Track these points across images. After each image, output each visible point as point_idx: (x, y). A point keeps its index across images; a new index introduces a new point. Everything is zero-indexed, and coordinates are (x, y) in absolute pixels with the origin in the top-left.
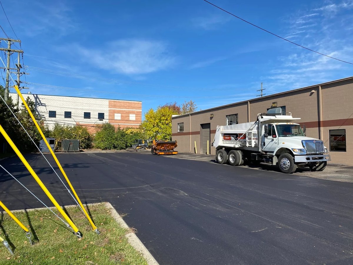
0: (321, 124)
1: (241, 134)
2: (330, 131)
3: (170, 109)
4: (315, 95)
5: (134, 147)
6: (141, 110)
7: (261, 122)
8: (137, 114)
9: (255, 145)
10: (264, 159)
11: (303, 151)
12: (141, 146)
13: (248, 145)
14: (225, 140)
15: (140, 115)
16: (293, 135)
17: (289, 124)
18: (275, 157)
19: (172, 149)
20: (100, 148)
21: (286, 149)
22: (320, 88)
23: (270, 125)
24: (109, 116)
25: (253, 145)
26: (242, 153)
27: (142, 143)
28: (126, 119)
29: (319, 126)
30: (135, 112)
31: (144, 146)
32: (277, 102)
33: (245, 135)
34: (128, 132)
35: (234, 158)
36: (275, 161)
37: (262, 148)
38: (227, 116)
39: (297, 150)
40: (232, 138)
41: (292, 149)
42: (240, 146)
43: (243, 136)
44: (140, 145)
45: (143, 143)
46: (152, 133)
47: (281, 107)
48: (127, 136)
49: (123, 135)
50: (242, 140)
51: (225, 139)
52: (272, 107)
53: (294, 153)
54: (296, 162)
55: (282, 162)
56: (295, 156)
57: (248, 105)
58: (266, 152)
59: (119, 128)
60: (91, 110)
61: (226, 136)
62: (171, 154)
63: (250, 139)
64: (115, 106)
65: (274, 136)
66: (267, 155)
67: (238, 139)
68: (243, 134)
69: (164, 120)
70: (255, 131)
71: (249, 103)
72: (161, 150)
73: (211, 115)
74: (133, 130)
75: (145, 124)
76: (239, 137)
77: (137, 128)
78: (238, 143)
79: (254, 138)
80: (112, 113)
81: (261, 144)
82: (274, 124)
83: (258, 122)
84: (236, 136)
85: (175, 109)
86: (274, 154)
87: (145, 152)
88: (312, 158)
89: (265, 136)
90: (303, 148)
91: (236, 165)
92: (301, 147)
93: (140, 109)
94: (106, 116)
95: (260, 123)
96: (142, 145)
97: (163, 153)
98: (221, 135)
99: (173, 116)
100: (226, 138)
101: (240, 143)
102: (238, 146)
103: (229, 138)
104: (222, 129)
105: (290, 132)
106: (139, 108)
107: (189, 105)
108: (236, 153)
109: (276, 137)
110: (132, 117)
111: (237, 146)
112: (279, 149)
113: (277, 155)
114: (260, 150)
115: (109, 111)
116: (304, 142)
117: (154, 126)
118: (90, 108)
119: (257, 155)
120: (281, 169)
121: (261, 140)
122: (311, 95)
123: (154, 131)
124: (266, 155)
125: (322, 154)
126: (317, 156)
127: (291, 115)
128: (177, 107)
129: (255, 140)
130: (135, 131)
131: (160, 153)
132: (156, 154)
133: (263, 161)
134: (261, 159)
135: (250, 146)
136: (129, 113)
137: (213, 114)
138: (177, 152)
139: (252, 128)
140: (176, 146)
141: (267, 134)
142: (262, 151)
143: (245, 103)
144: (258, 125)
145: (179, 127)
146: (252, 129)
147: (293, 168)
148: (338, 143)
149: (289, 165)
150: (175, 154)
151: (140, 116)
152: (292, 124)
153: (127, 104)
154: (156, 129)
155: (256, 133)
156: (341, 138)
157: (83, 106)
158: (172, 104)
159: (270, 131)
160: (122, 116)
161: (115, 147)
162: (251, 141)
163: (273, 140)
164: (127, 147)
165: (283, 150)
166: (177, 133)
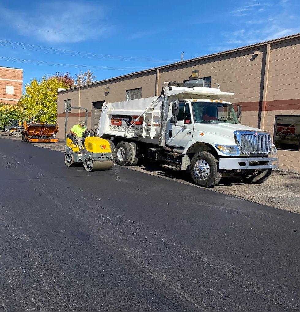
0: (264, 106)
1: (136, 117)
2: (276, 117)
3: (59, 80)
4: (259, 60)
5: (8, 129)
6: (22, 81)
7: (169, 97)
8: (16, 86)
9: (155, 134)
10: (168, 160)
11: (235, 150)
12: (16, 129)
13: (144, 135)
14: (113, 126)
15: (20, 88)
16: (219, 121)
17: (214, 101)
18: (186, 157)
19: (52, 135)
21: (206, 144)
22: (269, 47)
23: (182, 103)
25: (152, 136)
26: (136, 147)
27: (18, 125)
28: (1, 91)
29: (260, 110)
30: (14, 83)
31: (20, 128)
32: (198, 71)
33: (142, 118)
34: (2, 110)
35: (124, 153)
36: (186, 163)
37: (166, 140)
38: (127, 91)
39: (225, 148)
40: (123, 122)
41: (216, 145)
42: (134, 135)
43: (139, 120)
44: (15, 127)
45: (20, 125)
46: (35, 113)
47: (205, 79)
50: (136, 126)
51: (113, 124)
52: (191, 79)
53: (220, 153)
54: (221, 169)
55: (196, 167)
56: (220, 158)
57: (156, 75)
58: (172, 147)
61: (115, 118)
62: (49, 142)
63: (150, 125)
65: (188, 121)
66: (173, 152)
67: (131, 125)
68: (138, 116)
69: (50, 95)
70: (157, 112)
71: (158, 71)
72: (35, 136)
73: (107, 89)
74: (9, 107)
75: (26, 100)
76: (134, 121)
77: (15, 105)
78: (131, 130)
79: (154, 123)
81: (165, 134)
82: (190, 101)
83: (163, 96)
84: (129, 119)
85: (67, 81)
86: (184, 152)
88: (250, 162)
89: (172, 121)
90: (235, 145)
91: (125, 166)
92: (233, 143)
93: (20, 80)
95: (166, 99)
96: (18, 127)
97: (37, 140)
98: (108, 117)
99: (60, 90)
100: (114, 122)
101: (135, 131)
102: (131, 135)
103: (118, 122)
104: (109, 108)
105: (215, 116)
106: (19, 78)
107: (85, 77)
108: (127, 147)
109: (190, 123)
110: (10, 90)
111: (129, 136)
112: (193, 145)
113: (190, 154)
114: (162, 144)
116: (238, 133)
117: (37, 103)
119: (158, 151)
120: (194, 178)
121: (165, 128)
122: (252, 59)
123: (37, 109)
124: (171, 153)
125: (267, 156)
126: (257, 160)
127: (219, 88)
128: (70, 79)
129: (156, 127)
130: (11, 109)
131: (33, 140)
132: (27, 141)
133: (166, 163)
134: (163, 158)
135: (148, 136)
136: (5, 84)
137: (108, 88)
138: (58, 139)
139: (153, 106)
140: (56, 132)
141: (176, 118)
142: (166, 145)
143: (154, 72)
144: (163, 102)
145: (66, 105)
146: (153, 109)
147: (215, 179)
148: (282, 137)
149: (207, 174)
150: (54, 143)
152: (219, 101)
154: (41, 107)
155: (159, 116)
156: (288, 129)
158: (64, 75)
159: (181, 112)
162: (150, 128)
163: (184, 128)
165: (201, 146)
166: (62, 113)
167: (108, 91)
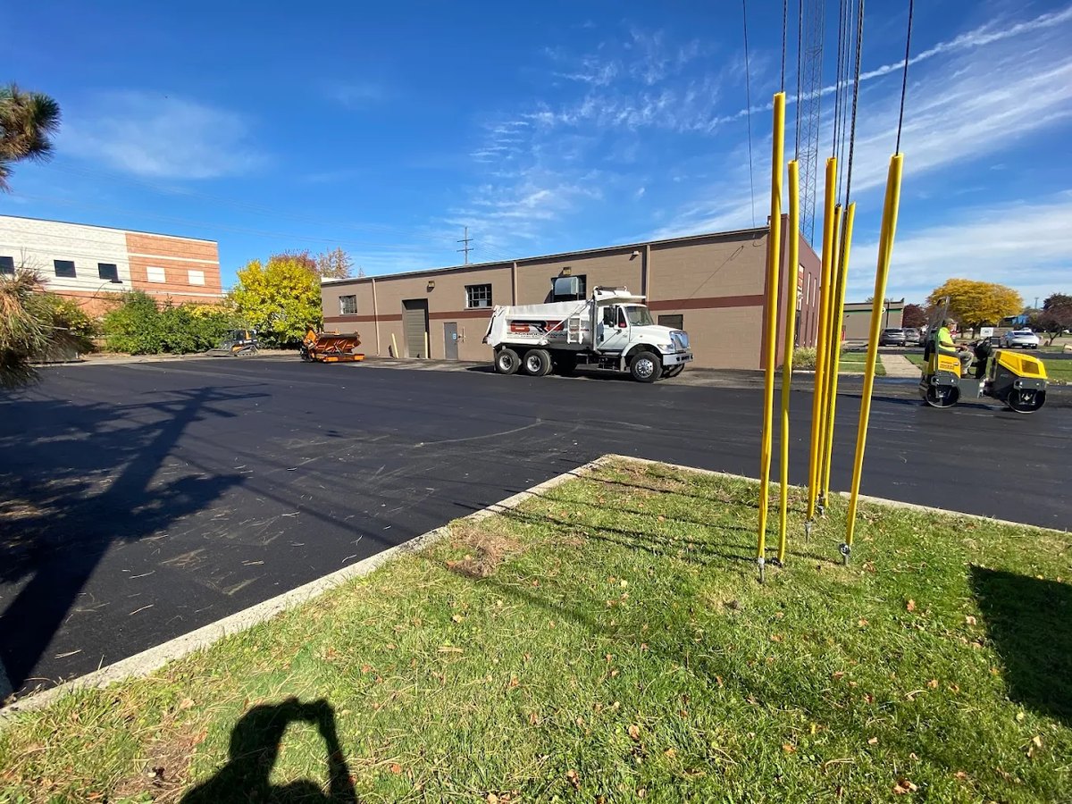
1: (554, 322)
2: (660, 316)
4: (639, 259)
5: (224, 346)
6: (218, 263)
7: (598, 302)
8: (208, 271)
9: (585, 339)
11: (672, 348)
12: (243, 345)
13: (569, 340)
14: (514, 333)
19: (352, 350)
20: (126, 351)
21: (647, 345)
22: (648, 248)
23: (615, 306)
24: (132, 272)
25: (581, 341)
26: (552, 354)
27: (245, 338)
28: (181, 280)
30: (203, 266)
31: (250, 344)
32: (571, 267)
33: (564, 323)
34: (196, 314)
35: (537, 363)
37: (598, 345)
38: (466, 287)
39: (666, 347)
40: (533, 329)
41: (657, 345)
42: (547, 342)
43: (560, 326)
44: (241, 342)
45: (248, 338)
46: (263, 316)
47: (578, 277)
48: (194, 322)
49: (185, 320)
50: (556, 332)
51: (513, 330)
52: (562, 276)
53: (662, 352)
54: (663, 366)
55: (637, 367)
56: (663, 356)
57: (513, 269)
58: (603, 351)
59: (169, 304)
60: (76, 255)
61: (516, 324)
62: (351, 360)
63: (576, 330)
64: (145, 249)
65: (623, 325)
66: (608, 355)
67: (546, 331)
68: (558, 321)
69: (286, 287)
70: (585, 316)
71: (515, 265)
72: (326, 353)
73: (430, 282)
74: (207, 308)
75: (239, 296)
76: (550, 327)
77: (217, 305)
78: (546, 336)
79: (582, 328)
80: (139, 267)
81: (597, 338)
82: (622, 305)
83: (592, 300)
84: (542, 325)
86: (624, 354)
87: (253, 357)
90: (673, 343)
91: (538, 375)
92: (670, 343)
93: (214, 260)
94: (123, 271)
95: (596, 303)
96: (245, 342)
97: (335, 359)
98: (505, 323)
100: (516, 328)
101: (550, 337)
103: (523, 328)
104: (508, 312)
106: (211, 257)
108: (541, 355)
109: (626, 326)
110: (196, 278)
112: (634, 347)
114: (594, 348)
115: (131, 259)
116: (673, 333)
117: (263, 300)
118: (70, 249)
119: (588, 356)
120: (636, 377)
121: (596, 331)
122: (631, 259)
124: (606, 357)
129: (584, 332)
130: (213, 311)
132: (318, 361)
135: (575, 341)
136: (185, 268)
137: (433, 282)
138: (362, 355)
139: (579, 311)
140: (357, 344)
142: (598, 349)
144: (593, 306)
145: (343, 305)
146: (580, 313)
149: (651, 371)
150: (358, 361)
151: (214, 275)
153: (180, 245)
155: (588, 320)
157: (47, 244)
160: (167, 274)
161: (167, 349)
162: (577, 333)
163: (619, 331)
164: (198, 346)
165: (642, 347)
166: (338, 316)
167: (432, 285)
